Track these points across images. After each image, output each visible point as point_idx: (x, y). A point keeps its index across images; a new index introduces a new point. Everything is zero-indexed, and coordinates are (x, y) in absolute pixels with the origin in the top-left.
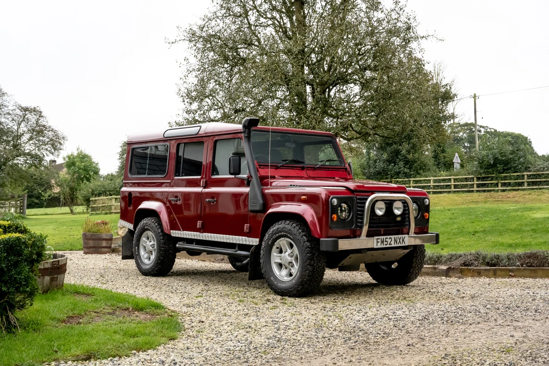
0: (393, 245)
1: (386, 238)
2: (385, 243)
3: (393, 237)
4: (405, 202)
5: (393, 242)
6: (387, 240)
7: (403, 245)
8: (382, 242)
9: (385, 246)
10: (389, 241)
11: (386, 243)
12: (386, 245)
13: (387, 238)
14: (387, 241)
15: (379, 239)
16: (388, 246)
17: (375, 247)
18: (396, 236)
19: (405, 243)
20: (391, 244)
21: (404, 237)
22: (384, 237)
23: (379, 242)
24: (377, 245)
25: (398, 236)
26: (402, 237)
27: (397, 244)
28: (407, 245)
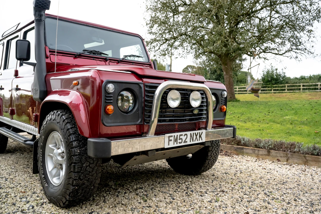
2: (179, 141)
3: (188, 133)
5: (188, 139)
6: (181, 137)
8: (176, 140)
9: (179, 145)
10: (184, 138)
11: (180, 141)
14: (182, 139)
15: (172, 136)
16: (183, 144)
17: (166, 146)
18: (192, 132)
19: (202, 140)
20: (187, 142)
21: (202, 132)
22: (179, 134)
23: (171, 140)
24: (169, 144)
25: (194, 132)
26: (199, 133)
27: (193, 141)
28: (204, 141)
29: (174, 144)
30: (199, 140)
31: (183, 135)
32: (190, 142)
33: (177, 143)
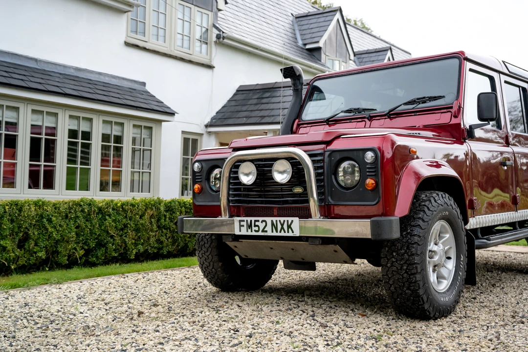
0: (269, 233)
1: (255, 221)
2: (254, 228)
3: (269, 220)
5: (269, 228)
6: (257, 223)
7: (290, 234)
8: (250, 226)
9: (254, 233)
10: (262, 226)
11: (257, 228)
12: (255, 231)
13: (258, 221)
14: (258, 226)
15: (244, 221)
16: (260, 233)
17: (237, 233)
18: (274, 219)
19: (293, 232)
20: (266, 231)
21: (292, 221)
22: (253, 219)
23: (243, 226)
24: (240, 231)
25: (278, 219)
26: (288, 221)
27: (277, 232)
28: (298, 235)
29: (247, 231)
30: (288, 232)
31: (260, 221)
32: (272, 232)
33: (252, 231)
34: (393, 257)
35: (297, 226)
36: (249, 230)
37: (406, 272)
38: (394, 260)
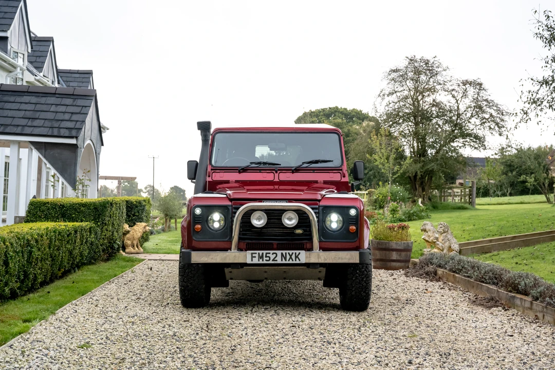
0: (279, 262)
1: (266, 253)
2: (265, 259)
3: (279, 252)
4: (301, 214)
5: (279, 258)
6: (268, 255)
7: (298, 262)
8: (261, 257)
9: (265, 262)
10: (272, 257)
11: (268, 259)
12: (266, 260)
13: (270, 253)
14: (269, 257)
15: (256, 253)
16: (271, 262)
17: (249, 261)
18: (284, 252)
19: (300, 260)
20: (277, 260)
21: (300, 253)
22: (265, 252)
23: (255, 257)
24: (252, 260)
25: (287, 252)
26: (296, 253)
27: (286, 260)
28: (304, 262)
29: (259, 261)
30: (296, 260)
31: (271, 253)
32: (282, 260)
33: (263, 261)
34: (357, 273)
35: (303, 257)
36: (261, 260)
37: (365, 282)
38: (357, 275)
